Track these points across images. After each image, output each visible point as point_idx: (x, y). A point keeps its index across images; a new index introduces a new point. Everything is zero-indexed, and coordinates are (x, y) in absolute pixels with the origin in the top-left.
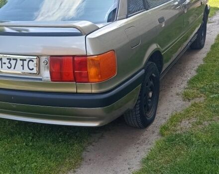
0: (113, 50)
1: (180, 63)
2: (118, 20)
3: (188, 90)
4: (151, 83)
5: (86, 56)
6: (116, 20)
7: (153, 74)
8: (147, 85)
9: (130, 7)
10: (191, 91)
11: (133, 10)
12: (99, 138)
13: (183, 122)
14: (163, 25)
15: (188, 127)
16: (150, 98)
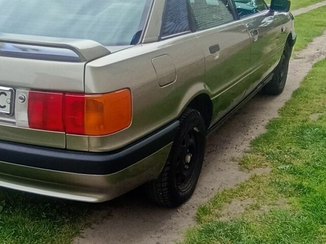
0: (128, 88)
1: (244, 113)
2: (144, 43)
3: (248, 155)
4: (191, 140)
5: (84, 93)
6: (141, 43)
7: (195, 129)
8: (183, 144)
9: (167, 26)
10: (254, 156)
11: (172, 31)
12: (104, 217)
13: (233, 203)
14: (217, 57)
15: (238, 212)
16: (187, 164)
